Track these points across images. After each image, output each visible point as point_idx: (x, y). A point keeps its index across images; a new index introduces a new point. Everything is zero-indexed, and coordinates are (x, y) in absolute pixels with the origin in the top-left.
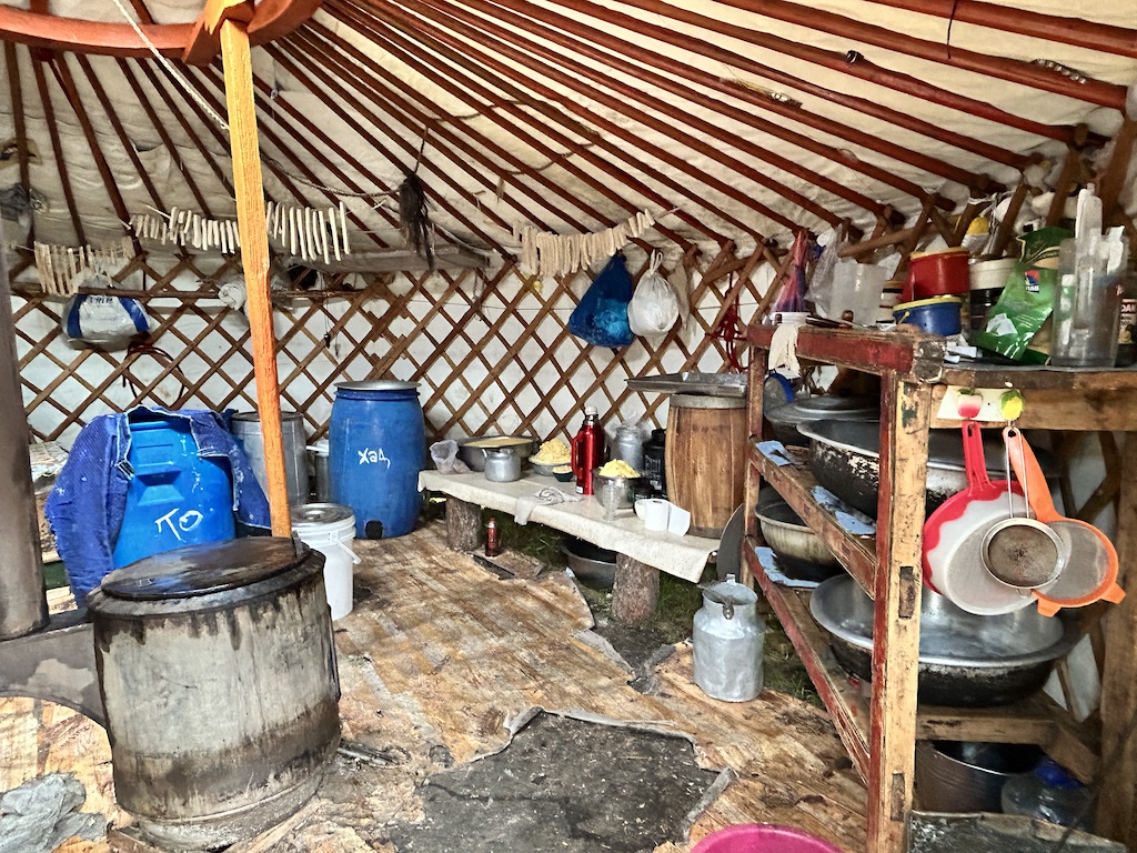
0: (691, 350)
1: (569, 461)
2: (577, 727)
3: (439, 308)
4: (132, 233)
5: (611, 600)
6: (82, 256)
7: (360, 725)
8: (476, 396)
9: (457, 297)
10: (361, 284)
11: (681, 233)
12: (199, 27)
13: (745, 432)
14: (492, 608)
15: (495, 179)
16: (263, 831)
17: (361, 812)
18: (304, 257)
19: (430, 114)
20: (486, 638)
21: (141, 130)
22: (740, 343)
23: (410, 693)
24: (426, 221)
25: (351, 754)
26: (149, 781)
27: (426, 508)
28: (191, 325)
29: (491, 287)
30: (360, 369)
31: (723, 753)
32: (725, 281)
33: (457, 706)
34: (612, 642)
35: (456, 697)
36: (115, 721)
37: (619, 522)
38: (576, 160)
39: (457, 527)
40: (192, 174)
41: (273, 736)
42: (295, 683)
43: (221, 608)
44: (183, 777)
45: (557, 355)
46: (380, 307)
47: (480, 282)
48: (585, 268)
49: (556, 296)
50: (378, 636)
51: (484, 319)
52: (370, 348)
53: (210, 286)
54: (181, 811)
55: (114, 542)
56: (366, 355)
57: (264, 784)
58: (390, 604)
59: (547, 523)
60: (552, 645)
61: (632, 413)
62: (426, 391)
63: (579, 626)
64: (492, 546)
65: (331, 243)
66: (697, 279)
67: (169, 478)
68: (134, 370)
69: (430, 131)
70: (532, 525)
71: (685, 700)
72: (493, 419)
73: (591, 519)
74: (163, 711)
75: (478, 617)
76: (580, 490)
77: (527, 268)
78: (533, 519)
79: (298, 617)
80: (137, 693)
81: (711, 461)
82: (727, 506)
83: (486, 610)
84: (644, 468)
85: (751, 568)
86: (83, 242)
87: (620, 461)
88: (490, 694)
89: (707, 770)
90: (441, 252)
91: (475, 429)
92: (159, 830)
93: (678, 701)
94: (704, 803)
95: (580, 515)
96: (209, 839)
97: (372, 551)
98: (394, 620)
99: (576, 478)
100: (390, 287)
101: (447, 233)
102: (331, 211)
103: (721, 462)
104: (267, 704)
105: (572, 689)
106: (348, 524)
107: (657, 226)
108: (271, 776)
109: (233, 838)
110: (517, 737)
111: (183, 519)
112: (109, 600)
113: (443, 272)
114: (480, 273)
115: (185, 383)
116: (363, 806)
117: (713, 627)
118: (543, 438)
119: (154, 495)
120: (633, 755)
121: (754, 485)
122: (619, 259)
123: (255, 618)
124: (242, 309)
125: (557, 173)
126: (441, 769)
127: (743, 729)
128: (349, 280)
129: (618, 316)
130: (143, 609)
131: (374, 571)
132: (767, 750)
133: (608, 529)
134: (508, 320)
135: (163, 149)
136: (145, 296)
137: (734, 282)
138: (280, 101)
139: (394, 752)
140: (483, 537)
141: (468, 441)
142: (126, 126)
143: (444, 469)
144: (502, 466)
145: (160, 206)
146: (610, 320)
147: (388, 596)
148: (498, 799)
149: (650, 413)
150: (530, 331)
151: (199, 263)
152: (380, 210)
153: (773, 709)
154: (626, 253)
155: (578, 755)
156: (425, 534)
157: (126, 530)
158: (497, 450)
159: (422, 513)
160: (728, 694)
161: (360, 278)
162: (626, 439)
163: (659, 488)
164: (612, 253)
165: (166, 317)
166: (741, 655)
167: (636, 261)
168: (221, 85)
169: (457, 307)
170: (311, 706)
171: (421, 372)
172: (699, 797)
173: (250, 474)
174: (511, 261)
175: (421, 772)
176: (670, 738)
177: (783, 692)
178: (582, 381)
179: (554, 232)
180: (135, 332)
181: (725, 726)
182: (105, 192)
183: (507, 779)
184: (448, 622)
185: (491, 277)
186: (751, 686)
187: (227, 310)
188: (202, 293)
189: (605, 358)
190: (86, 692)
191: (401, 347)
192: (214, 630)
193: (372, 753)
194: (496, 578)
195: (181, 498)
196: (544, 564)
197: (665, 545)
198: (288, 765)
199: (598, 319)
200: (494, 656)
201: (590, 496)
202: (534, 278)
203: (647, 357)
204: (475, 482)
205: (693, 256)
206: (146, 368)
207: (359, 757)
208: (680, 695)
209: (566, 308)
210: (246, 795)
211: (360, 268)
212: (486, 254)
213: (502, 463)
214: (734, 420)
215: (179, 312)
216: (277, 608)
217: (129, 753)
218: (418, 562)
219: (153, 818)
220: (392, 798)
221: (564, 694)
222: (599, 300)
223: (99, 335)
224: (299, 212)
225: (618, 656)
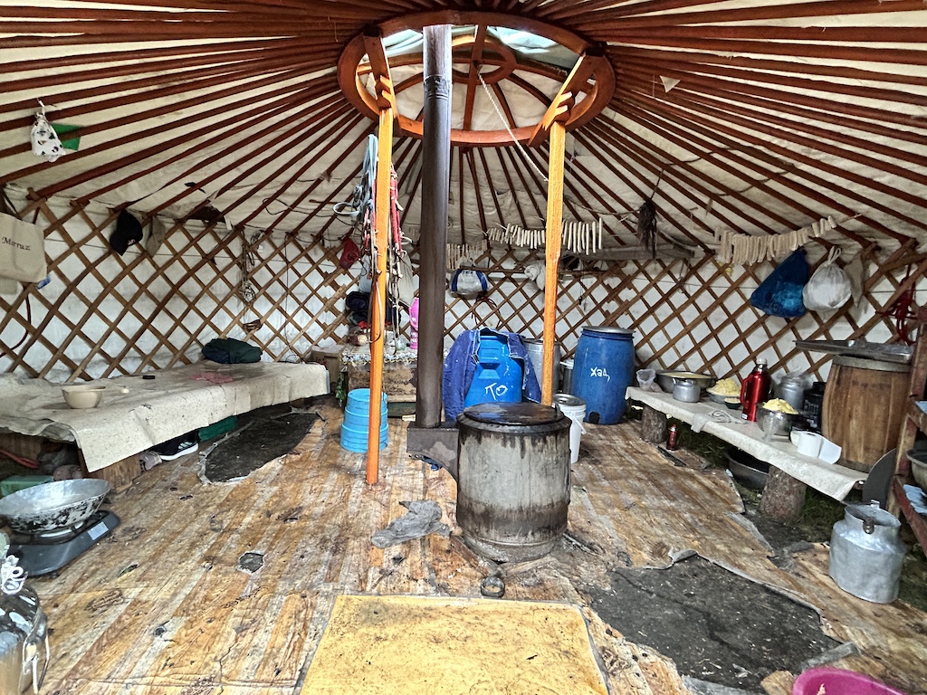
0: (860, 324)
1: (739, 395)
2: (724, 573)
3: (654, 284)
4: (487, 238)
5: (760, 499)
6: (463, 249)
7: (577, 525)
8: (672, 343)
9: (668, 278)
10: (605, 267)
11: (861, 234)
12: (539, 127)
13: (907, 391)
14: (668, 482)
15: (705, 200)
16: (521, 561)
17: (574, 572)
18: (575, 251)
19: (666, 161)
20: (661, 499)
21: (500, 183)
22: (913, 321)
23: (608, 517)
24: (654, 228)
25: (571, 539)
26: (473, 513)
27: (628, 411)
28: (508, 287)
29: (693, 271)
30: (597, 319)
31: (848, 631)
32: (902, 270)
33: (638, 535)
34: (758, 526)
35: (637, 528)
36: (462, 480)
37: (775, 444)
38: (772, 184)
39: (649, 426)
40: (521, 205)
41: (533, 511)
42: (548, 485)
43: (518, 435)
44: (488, 517)
45: (738, 320)
46: (614, 282)
47: (685, 267)
48: (769, 259)
49: (743, 279)
50: (592, 479)
51: (685, 292)
52: (605, 307)
53: (520, 268)
54: (485, 534)
55: (466, 395)
56: (602, 311)
57: (526, 535)
58: (600, 463)
59: (716, 434)
60: (709, 516)
61: (797, 367)
62: (638, 337)
63: (733, 510)
64: (671, 443)
65: (591, 242)
66: (873, 269)
67: (493, 366)
68: (477, 310)
69: (665, 172)
70: (703, 434)
71: (817, 584)
72: (682, 359)
73: (752, 437)
74: (484, 481)
75: (658, 485)
76: (745, 416)
77: (721, 259)
78: (705, 429)
79: (555, 450)
80: (473, 468)
81: (868, 411)
82: (880, 449)
83: (663, 482)
84: (803, 409)
85: (898, 501)
86: (464, 243)
87: (781, 400)
88: (660, 533)
89: (831, 638)
90: (661, 247)
91: (668, 365)
92: (473, 541)
93: (810, 582)
94: (823, 658)
95: (744, 434)
96: (496, 555)
97: (592, 430)
98: (603, 473)
99: (742, 408)
100: (623, 269)
101: (667, 236)
102: (594, 223)
103: (877, 412)
104: (533, 492)
105: (720, 547)
106: (581, 409)
107: (839, 228)
108: (530, 533)
109: (507, 559)
110: (677, 564)
111: (498, 389)
112: (468, 419)
113: (660, 261)
114: (686, 262)
115: (501, 319)
116: (575, 569)
117: (852, 536)
118: (720, 377)
119: (486, 374)
120: (766, 605)
121: (909, 435)
122: (801, 252)
123: (534, 444)
124: (535, 280)
125: (755, 193)
126: (624, 566)
127: (872, 622)
128: (598, 265)
129: (794, 295)
130: (482, 426)
131: (592, 442)
132: (894, 644)
133: (765, 447)
134: (703, 294)
135: (510, 193)
136: (489, 271)
137: (911, 273)
138: (576, 162)
139: (595, 546)
140: (666, 436)
141: (663, 372)
142: (494, 181)
143: (644, 387)
144: (686, 391)
145: (503, 223)
146: (786, 297)
147: (599, 458)
148: (658, 595)
149: (814, 368)
150: (719, 302)
151: (516, 254)
152: (624, 223)
153: (905, 618)
154: (807, 249)
155: (721, 590)
156: (626, 427)
157: (471, 390)
158: (684, 380)
159: (625, 414)
160: (860, 591)
161: (605, 264)
162: (788, 386)
163: (815, 426)
164: (794, 249)
165: (496, 283)
166: (877, 565)
167: (815, 254)
168: (547, 159)
169: (666, 284)
170: (555, 501)
171: (636, 324)
172: (820, 653)
173: (532, 370)
174: (710, 254)
175: (611, 563)
176: (801, 605)
177: (918, 608)
178: (757, 340)
179: (747, 234)
180: (481, 290)
181: (853, 614)
182: (478, 216)
183: (666, 586)
184: (637, 483)
185: (694, 265)
186: (884, 593)
187: (527, 280)
188: (516, 271)
189: (778, 325)
190: (452, 462)
191: (625, 307)
192: (513, 445)
193: (583, 542)
194: (672, 464)
195: (498, 377)
196: (709, 463)
197: (815, 467)
198: (539, 530)
199: (777, 297)
200: (666, 511)
201: (752, 423)
202: (726, 266)
203: (816, 327)
204: (667, 399)
205: (871, 251)
206: (483, 310)
207: (575, 542)
208: (813, 579)
209: (749, 287)
210: (517, 538)
211: (606, 258)
212: (692, 249)
213: (686, 389)
214: (895, 382)
215: (503, 280)
216: (545, 441)
217: (466, 497)
218: (620, 443)
219: (472, 534)
220: (592, 571)
221: (714, 549)
222: (779, 283)
223: (465, 291)
224: (575, 224)
225: (762, 537)
